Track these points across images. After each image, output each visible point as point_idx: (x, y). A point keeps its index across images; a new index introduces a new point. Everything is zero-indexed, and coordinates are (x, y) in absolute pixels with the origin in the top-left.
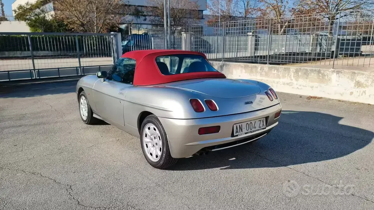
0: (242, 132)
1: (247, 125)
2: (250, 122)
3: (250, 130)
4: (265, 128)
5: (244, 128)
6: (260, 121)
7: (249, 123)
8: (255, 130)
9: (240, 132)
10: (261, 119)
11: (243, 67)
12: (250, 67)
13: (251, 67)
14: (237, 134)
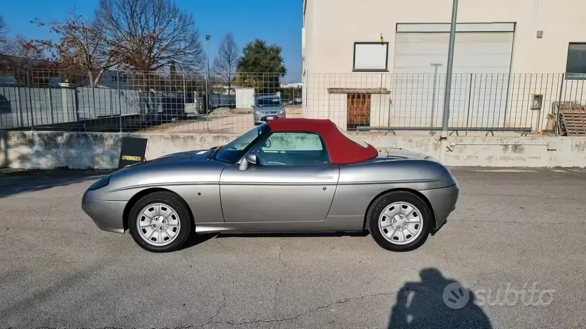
11: (168, 138)
12: (182, 138)
13: (184, 138)
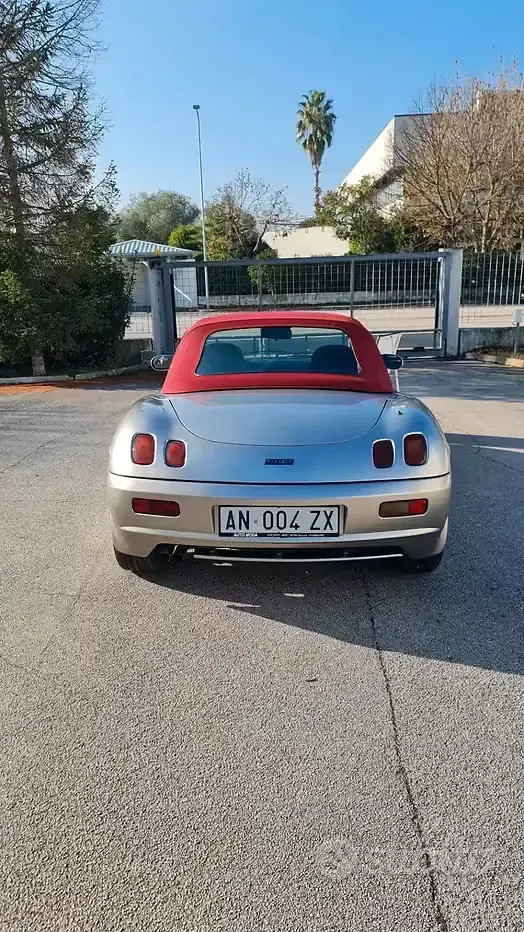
0: (248, 528)
1: (268, 515)
2: (277, 510)
3: (275, 530)
4: (337, 535)
5: (256, 522)
6: (319, 512)
7: (275, 511)
8: (296, 532)
9: (240, 528)
10: (322, 510)
14: (231, 530)
